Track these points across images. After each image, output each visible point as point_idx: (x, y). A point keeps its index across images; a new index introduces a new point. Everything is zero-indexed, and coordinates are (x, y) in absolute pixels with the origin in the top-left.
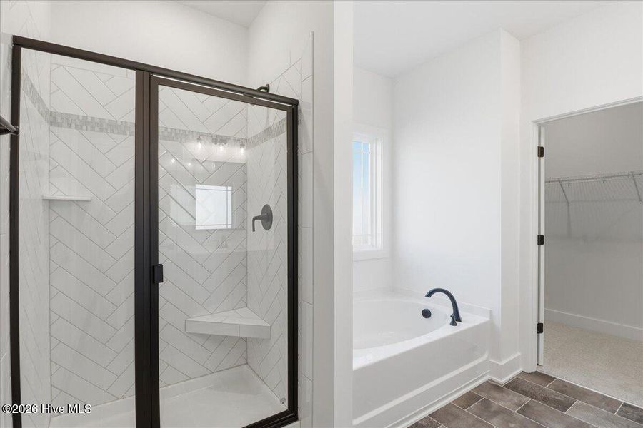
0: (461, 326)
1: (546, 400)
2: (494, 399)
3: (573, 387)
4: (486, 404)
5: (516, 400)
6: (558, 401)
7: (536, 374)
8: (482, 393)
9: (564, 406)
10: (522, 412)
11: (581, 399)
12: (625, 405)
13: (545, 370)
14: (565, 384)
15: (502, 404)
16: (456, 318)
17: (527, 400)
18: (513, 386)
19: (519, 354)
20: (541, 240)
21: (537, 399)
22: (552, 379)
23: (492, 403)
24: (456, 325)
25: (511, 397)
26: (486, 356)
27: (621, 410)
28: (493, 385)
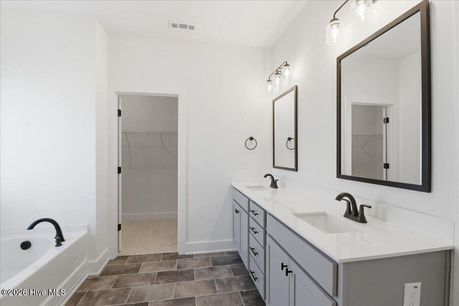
0: (65, 245)
1: (127, 271)
2: (95, 288)
3: (139, 256)
4: (90, 295)
5: (109, 281)
6: (133, 268)
7: (118, 258)
8: (86, 289)
9: (137, 270)
10: (115, 286)
11: (145, 261)
12: (164, 254)
13: (123, 254)
14: (135, 257)
15: (101, 289)
16: (60, 239)
17: (116, 277)
18: (106, 272)
19: (107, 249)
20: (119, 170)
21: (122, 274)
22: (128, 256)
23: (94, 292)
24: (61, 245)
25: (106, 280)
26: (85, 261)
27: (163, 258)
28: (92, 279)
